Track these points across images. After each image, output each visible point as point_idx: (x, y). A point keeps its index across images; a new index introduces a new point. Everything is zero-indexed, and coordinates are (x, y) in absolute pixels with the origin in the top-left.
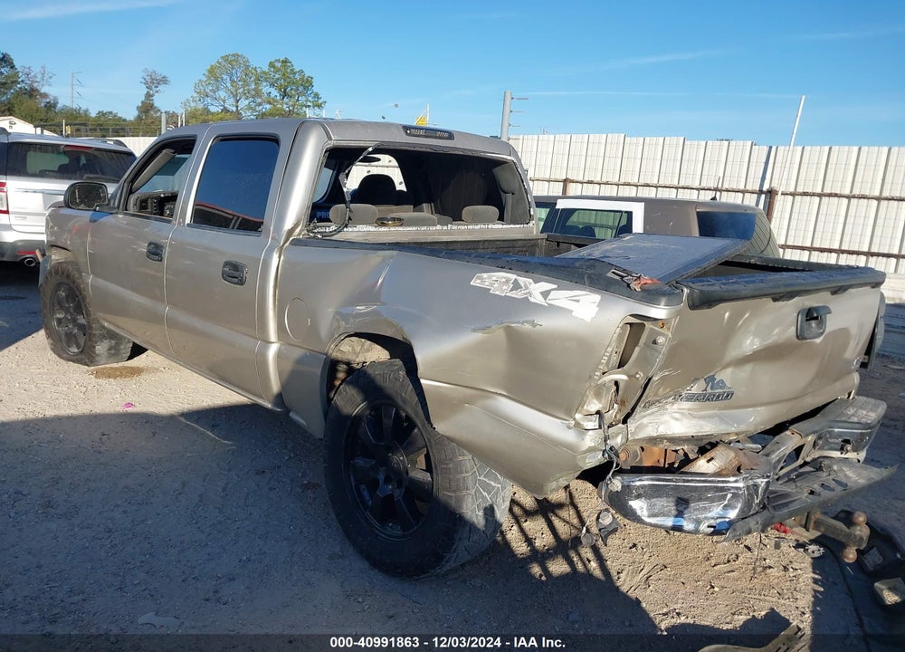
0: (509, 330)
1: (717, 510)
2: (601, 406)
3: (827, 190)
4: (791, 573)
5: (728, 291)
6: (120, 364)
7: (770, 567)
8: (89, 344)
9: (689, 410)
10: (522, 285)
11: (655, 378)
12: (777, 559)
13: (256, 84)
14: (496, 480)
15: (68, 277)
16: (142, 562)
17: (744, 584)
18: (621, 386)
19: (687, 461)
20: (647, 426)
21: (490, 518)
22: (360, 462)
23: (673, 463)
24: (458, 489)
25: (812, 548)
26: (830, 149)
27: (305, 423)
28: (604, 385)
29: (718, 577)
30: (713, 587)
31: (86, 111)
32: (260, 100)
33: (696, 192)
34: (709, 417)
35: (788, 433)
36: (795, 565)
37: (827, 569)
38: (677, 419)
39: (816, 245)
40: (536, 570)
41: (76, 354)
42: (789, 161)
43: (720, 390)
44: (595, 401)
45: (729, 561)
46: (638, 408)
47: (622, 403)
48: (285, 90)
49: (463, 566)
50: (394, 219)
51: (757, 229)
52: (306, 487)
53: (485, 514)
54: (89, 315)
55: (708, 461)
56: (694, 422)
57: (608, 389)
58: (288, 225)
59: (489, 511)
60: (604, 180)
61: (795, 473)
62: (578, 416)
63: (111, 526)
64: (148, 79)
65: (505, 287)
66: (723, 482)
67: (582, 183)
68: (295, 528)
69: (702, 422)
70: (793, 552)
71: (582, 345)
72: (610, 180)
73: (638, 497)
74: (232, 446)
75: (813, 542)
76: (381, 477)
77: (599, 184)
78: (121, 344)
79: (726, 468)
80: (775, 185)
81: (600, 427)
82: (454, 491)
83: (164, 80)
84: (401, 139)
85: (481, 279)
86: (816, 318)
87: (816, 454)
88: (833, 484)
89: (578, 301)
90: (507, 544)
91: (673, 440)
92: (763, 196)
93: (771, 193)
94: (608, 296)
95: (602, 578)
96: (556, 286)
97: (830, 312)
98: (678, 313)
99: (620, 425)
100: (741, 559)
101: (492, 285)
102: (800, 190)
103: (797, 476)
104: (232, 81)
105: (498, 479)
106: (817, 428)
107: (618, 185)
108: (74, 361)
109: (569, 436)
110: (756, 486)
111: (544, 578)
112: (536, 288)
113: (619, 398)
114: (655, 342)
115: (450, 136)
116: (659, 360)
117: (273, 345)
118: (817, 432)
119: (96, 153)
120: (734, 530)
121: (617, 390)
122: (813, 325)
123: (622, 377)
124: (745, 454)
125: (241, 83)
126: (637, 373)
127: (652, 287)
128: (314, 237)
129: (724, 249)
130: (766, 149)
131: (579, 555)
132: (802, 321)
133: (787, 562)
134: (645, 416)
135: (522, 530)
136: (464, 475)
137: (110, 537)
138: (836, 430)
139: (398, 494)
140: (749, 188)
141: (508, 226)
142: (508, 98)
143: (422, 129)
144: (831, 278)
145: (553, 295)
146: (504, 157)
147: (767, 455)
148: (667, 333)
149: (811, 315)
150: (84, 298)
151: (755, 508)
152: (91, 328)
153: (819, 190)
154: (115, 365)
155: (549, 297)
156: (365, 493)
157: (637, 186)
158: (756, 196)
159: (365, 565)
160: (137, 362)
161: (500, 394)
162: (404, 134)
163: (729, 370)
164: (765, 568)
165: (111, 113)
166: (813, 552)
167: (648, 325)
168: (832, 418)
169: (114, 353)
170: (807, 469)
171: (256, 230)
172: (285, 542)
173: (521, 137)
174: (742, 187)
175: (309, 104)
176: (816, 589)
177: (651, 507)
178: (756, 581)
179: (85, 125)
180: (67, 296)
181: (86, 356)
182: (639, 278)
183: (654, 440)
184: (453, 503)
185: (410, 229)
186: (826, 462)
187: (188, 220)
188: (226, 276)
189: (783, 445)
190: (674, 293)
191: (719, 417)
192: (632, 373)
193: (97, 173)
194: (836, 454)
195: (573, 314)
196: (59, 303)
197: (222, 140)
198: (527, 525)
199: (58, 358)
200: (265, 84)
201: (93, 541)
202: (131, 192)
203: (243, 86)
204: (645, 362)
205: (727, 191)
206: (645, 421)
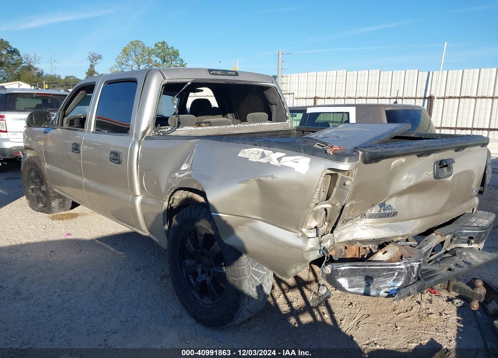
0: (259, 181)
1: (390, 282)
2: (317, 223)
3: (463, 95)
4: (444, 316)
5: (387, 152)
6: (66, 212)
7: (431, 314)
8: (48, 202)
9: (371, 223)
10: (266, 155)
11: (347, 206)
12: (436, 309)
13: (148, 56)
14: (263, 270)
15: (35, 165)
16: (66, 324)
17: (415, 324)
18: (328, 211)
19: (371, 254)
20: (345, 234)
21: (260, 292)
22: (187, 262)
23: (364, 255)
24: (239, 276)
25: (457, 301)
26: (463, 71)
27: (158, 241)
28: (318, 211)
29: (400, 321)
30: (397, 327)
31: (59, 76)
32: (151, 65)
33: (388, 100)
34: (384, 227)
35: (434, 234)
36: (446, 312)
37: (465, 313)
38: (364, 229)
39: (459, 126)
40: (293, 320)
41: (42, 208)
42: (440, 79)
43: (389, 211)
44: (314, 221)
45: (407, 311)
46: (338, 224)
47: (330, 221)
48: (164, 58)
49: (249, 319)
50: (206, 122)
51: (422, 118)
52: (163, 277)
53: (257, 290)
54: (47, 185)
55: (384, 254)
56: (375, 230)
57: (321, 213)
58: (143, 128)
59: (260, 288)
60: (337, 96)
61: (440, 258)
62: (304, 230)
63: (50, 304)
64: (91, 57)
65: (257, 157)
66: (392, 265)
67: (324, 99)
68: (154, 301)
69: (379, 230)
70: (445, 303)
71: (302, 188)
72: (340, 96)
73: (342, 276)
74: (123, 255)
75: (457, 297)
76: (199, 270)
77: (334, 99)
78: (66, 201)
79: (394, 257)
80: (433, 93)
81: (317, 236)
82: (237, 277)
83: (100, 57)
84: (207, 77)
85: (244, 152)
86: (446, 166)
87: (453, 246)
88: (462, 264)
89: (297, 162)
90: (276, 305)
91: (362, 242)
92: (427, 100)
93: (431, 98)
94: (315, 158)
95: (331, 324)
96: (285, 154)
97: (454, 162)
98: (356, 166)
99: (329, 234)
100: (414, 309)
101: (250, 156)
102: (447, 95)
103: (441, 260)
104: (136, 55)
105: (264, 269)
106: (452, 231)
107: (344, 99)
108: (41, 212)
109: (299, 242)
110: (412, 267)
111: (297, 325)
112: (274, 156)
113: (328, 218)
114: (344, 184)
115: (237, 74)
116: (348, 195)
117: (138, 197)
118: (452, 233)
119: (53, 97)
120: (400, 294)
121: (326, 214)
122: (445, 170)
123: (328, 206)
124: (405, 248)
125: (140, 56)
126: (336, 203)
127: (340, 152)
128: (158, 135)
129: (395, 129)
130: (426, 73)
131: (318, 310)
132: (437, 168)
133: (442, 310)
134: (344, 228)
135: (286, 297)
136: (242, 268)
137: (49, 310)
138: (464, 231)
139: (209, 280)
140: (418, 96)
141: (274, 123)
142: (281, 54)
143: (219, 71)
144: (453, 142)
145: (284, 159)
146: (269, 84)
147: (420, 248)
148: (351, 178)
149: (443, 165)
150: (44, 176)
151: (412, 280)
152: (48, 193)
153: (458, 95)
154: (63, 213)
155: (282, 161)
156: (192, 280)
157: (355, 99)
158: (422, 100)
159: (193, 321)
160: (76, 210)
161: (258, 219)
162: (209, 74)
163: (394, 199)
164: (428, 314)
165: (72, 76)
166: (457, 304)
167: (340, 174)
168: (462, 224)
169: (62, 206)
170: (448, 255)
171: (126, 133)
172: (148, 309)
173: (289, 75)
174: (414, 96)
175: (178, 65)
176: (459, 325)
177: (350, 282)
178: (423, 322)
179: (57, 83)
180: (36, 175)
181: (47, 209)
182: (332, 147)
183: (352, 242)
184: (237, 284)
185: (216, 127)
186: (459, 251)
187: (92, 130)
188: (112, 160)
189: (430, 242)
190: (353, 155)
191: (390, 227)
192: (333, 203)
193: (54, 108)
194: (466, 246)
195: (295, 170)
196: (32, 180)
197: (109, 84)
198: (289, 294)
199: (33, 210)
200: (153, 56)
201: (39, 313)
202: (64, 116)
203: (142, 58)
204: (340, 196)
205: (406, 98)
206: (344, 231)
